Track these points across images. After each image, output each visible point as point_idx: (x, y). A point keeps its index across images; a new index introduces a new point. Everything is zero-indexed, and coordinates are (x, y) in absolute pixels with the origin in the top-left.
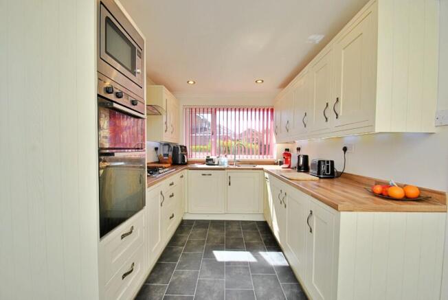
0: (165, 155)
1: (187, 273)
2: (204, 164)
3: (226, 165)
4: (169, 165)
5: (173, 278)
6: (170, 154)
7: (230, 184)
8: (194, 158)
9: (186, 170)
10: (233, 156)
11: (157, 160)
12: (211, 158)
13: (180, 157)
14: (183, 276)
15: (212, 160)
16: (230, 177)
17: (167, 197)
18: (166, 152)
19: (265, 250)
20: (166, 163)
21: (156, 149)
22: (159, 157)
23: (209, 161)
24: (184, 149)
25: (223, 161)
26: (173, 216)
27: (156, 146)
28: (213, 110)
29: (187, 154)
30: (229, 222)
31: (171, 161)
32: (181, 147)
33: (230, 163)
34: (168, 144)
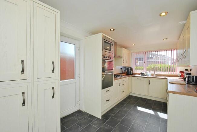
0: (124, 71)
1: (125, 109)
2: (140, 75)
3: (150, 76)
4: (125, 74)
5: (121, 109)
6: (126, 71)
7: (150, 84)
8: (136, 72)
9: (131, 77)
10: (154, 72)
11: (121, 72)
12: (143, 72)
13: (130, 72)
14: (124, 110)
15: (143, 73)
16: (150, 81)
17: (121, 85)
18: (125, 70)
19: (161, 112)
20: (124, 74)
21: (121, 69)
22: (122, 71)
23: (142, 74)
24: (131, 69)
25: (148, 74)
26: (124, 92)
27: (121, 68)
28: (145, 53)
29: (132, 71)
30: (148, 100)
31: (126, 73)
32: (130, 68)
33: (152, 75)
34: (125, 67)
